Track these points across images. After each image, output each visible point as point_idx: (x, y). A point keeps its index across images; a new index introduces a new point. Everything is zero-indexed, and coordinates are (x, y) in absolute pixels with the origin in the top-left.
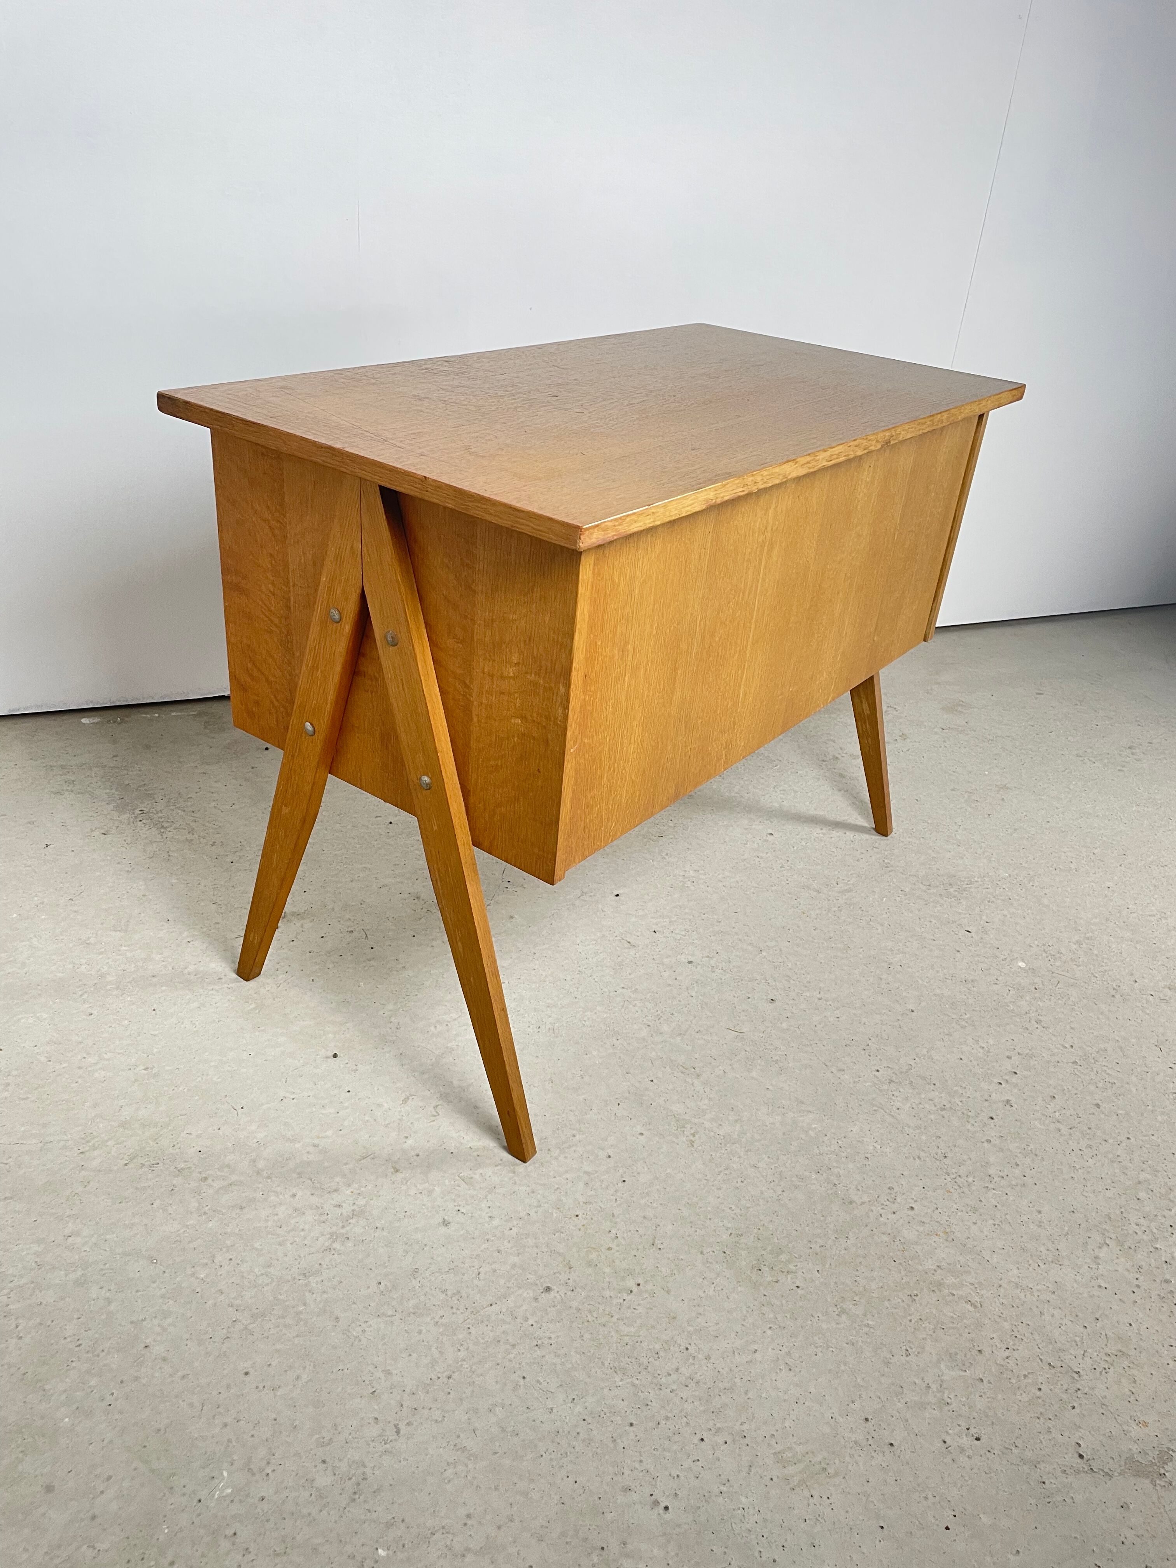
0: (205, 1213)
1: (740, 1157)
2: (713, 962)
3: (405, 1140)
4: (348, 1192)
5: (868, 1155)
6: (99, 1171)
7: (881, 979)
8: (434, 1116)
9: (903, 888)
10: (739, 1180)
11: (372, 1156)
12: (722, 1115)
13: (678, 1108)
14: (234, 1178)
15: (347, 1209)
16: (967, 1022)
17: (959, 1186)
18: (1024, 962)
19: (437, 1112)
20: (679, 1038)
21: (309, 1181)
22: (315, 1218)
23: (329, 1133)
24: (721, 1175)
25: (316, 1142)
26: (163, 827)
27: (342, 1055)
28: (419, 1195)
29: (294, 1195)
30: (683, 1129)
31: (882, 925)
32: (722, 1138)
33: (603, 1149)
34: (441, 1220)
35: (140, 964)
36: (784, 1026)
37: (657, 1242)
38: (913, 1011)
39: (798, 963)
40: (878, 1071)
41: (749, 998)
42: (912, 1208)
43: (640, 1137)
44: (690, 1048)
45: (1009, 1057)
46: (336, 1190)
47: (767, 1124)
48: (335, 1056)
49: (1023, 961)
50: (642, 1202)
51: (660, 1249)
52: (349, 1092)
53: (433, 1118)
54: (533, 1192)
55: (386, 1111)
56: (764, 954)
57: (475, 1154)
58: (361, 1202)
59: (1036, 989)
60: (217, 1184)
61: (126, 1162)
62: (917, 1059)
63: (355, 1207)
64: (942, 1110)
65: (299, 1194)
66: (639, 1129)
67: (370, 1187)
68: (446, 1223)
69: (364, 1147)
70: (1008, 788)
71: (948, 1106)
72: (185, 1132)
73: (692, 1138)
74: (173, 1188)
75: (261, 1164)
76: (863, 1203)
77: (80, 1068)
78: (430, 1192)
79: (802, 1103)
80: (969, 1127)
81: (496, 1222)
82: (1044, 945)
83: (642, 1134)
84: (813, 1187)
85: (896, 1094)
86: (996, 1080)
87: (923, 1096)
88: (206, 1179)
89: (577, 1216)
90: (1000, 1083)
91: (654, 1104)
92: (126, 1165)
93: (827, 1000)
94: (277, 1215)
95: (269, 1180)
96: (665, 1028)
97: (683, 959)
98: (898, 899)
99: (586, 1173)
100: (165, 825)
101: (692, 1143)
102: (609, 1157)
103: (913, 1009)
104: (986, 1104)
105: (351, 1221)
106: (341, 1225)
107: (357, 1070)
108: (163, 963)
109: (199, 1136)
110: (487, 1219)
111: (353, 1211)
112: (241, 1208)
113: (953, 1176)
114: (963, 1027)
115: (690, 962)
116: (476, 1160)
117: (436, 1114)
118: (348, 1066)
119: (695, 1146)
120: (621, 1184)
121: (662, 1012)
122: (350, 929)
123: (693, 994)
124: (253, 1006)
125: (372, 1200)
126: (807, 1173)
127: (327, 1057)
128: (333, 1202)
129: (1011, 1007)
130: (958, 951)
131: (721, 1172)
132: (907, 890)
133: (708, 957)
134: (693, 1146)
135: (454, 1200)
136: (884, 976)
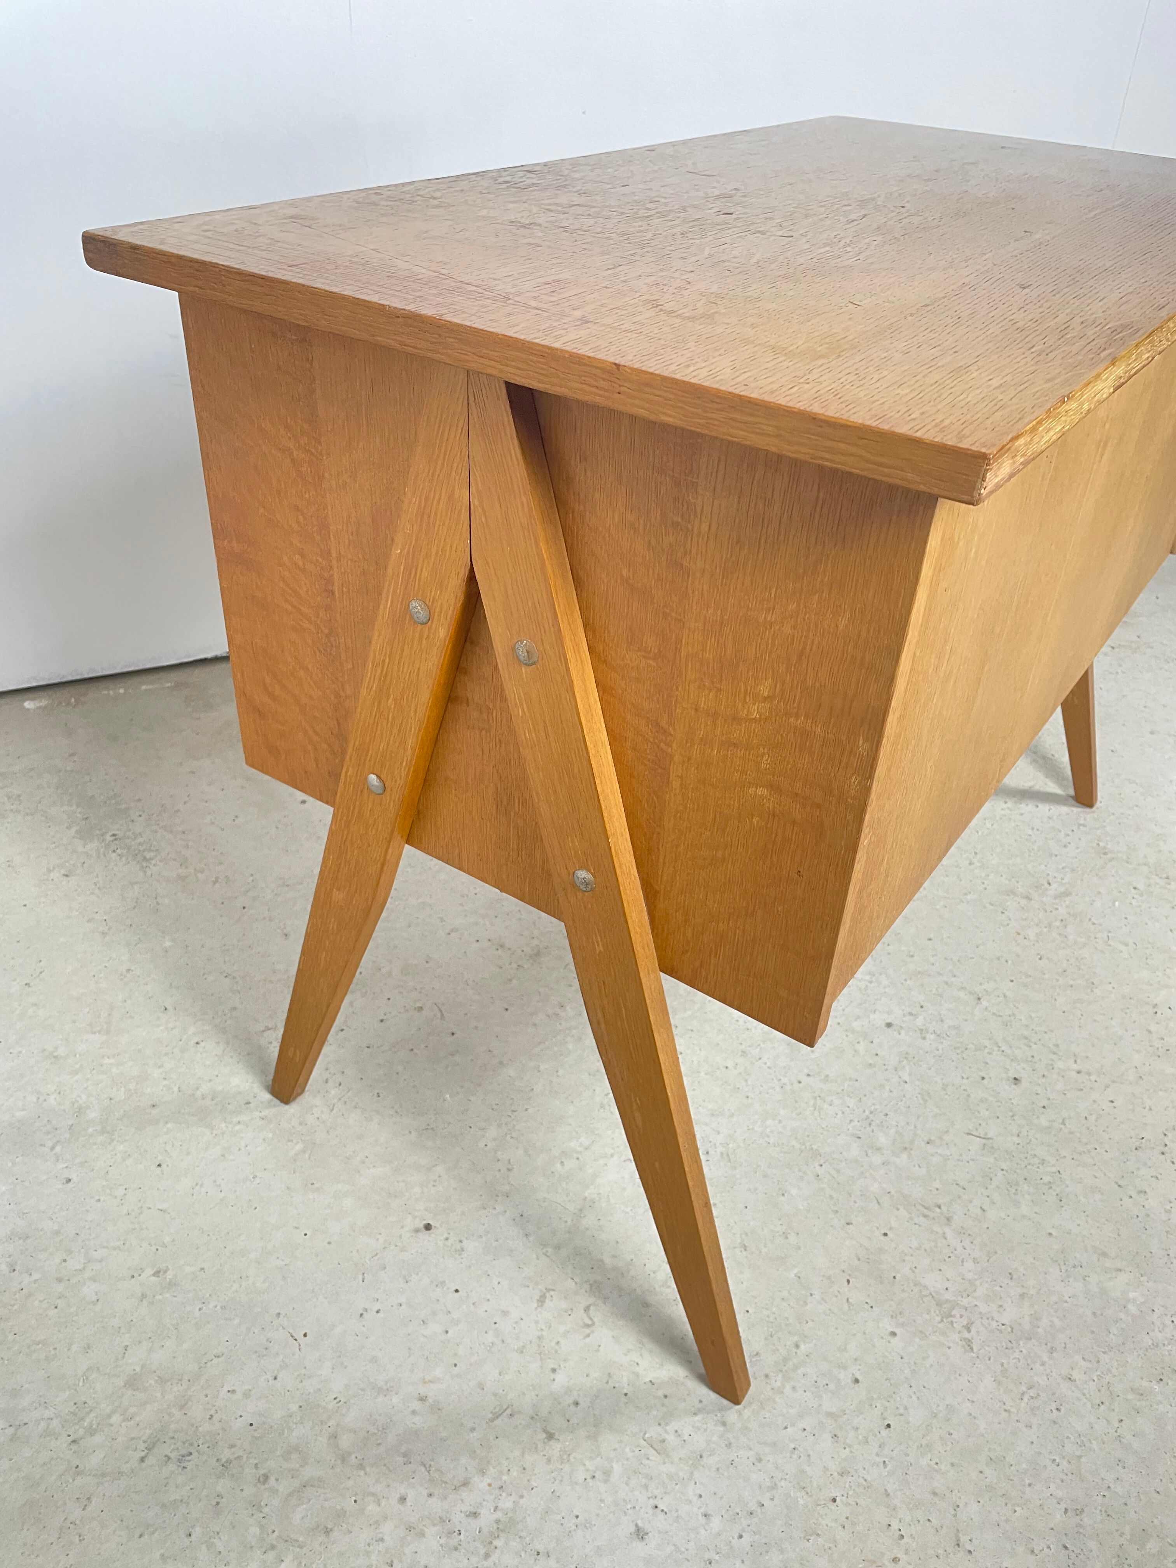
0: (273, 1547)
2: (920, 1021)
3: (552, 1376)
4: (483, 1485)
6: (103, 1475)
7: (1150, 1032)
8: (588, 1326)
9: (1135, 884)
10: (1054, 1406)
11: (509, 1412)
12: (998, 1288)
14: (308, 1472)
15: (487, 1518)
19: (591, 1319)
20: (904, 1156)
21: (423, 1469)
22: (442, 1541)
23: (438, 1372)
24: (1026, 1399)
25: (423, 1390)
26: (145, 859)
27: (437, 1225)
28: (590, 1482)
29: (403, 1500)
30: (950, 1319)
31: (1126, 945)
32: (1009, 1329)
33: (845, 1368)
34: (633, 1529)
35: (131, 1086)
36: (1044, 1122)
37: (964, 1539)
39: (1033, 1015)
41: (983, 1078)
43: (894, 1340)
44: (924, 1171)
46: (465, 1484)
47: (1067, 1298)
48: (428, 1227)
50: (924, 1462)
51: (970, 1552)
52: (457, 1291)
53: (587, 1331)
54: (760, 1460)
55: (516, 1323)
56: (984, 1003)
57: (660, 1393)
58: (507, 1503)
60: (283, 1487)
61: (143, 1454)
63: (499, 1515)
65: (411, 1495)
66: (887, 1325)
67: (514, 1473)
68: (640, 1534)
69: (495, 1395)
72: (226, 1389)
73: (966, 1335)
74: (218, 1500)
75: (345, 1442)
77: (60, 1280)
78: (607, 1473)
79: (1105, 1254)
81: (716, 1523)
83: (893, 1334)
84: (1161, 1408)
88: (266, 1477)
89: (834, 1500)
91: (898, 1276)
92: (142, 1460)
93: (1089, 1074)
94: (382, 1540)
95: (362, 1473)
96: (882, 1140)
97: (879, 1019)
98: (1134, 902)
99: (830, 1415)
100: (148, 855)
101: (969, 1343)
102: (857, 1381)
105: (497, 1543)
106: (482, 1552)
107: (463, 1250)
108: (165, 1082)
109: (247, 1395)
110: (702, 1520)
111: (498, 1521)
112: (327, 1532)
115: (889, 1025)
116: (663, 1405)
117: (590, 1323)
118: (449, 1243)
119: (975, 1350)
120: (885, 1433)
121: (871, 1112)
122: (418, 1004)
123: (907, 1078)
124: (299, 1147)
125: (522, 1497)
126: (1145, 1384)
127: (417, 1231)
128: (464, 1508)
131: (1023, 1394)
132: (1141, 886)
133: (910, 1014)
134: (972, 1349)
135: (646, 1487)
136: (1153, 1028)
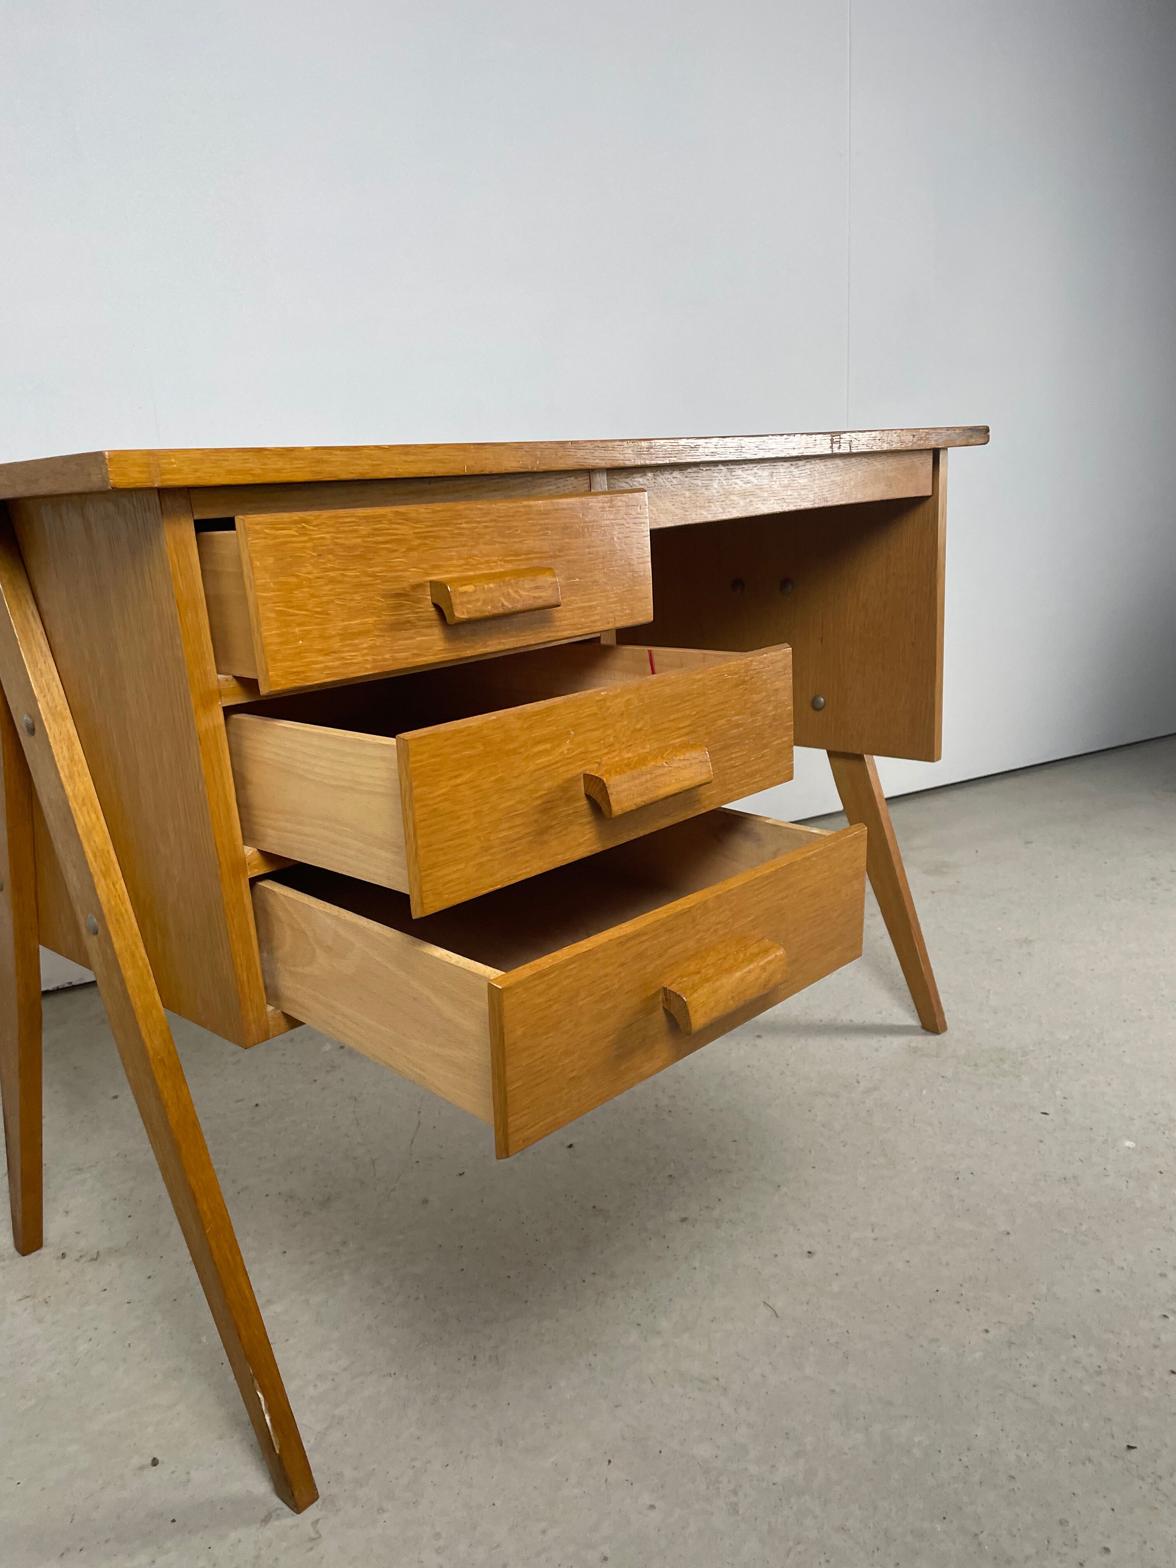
1: (815, 1517)
5: (1013, 1473)
13: (703, 1451)
16: (1086, 1235)
17: (1165, 1495)
18: (1131, 1141)
38: (1008, 1234)
40: (987, 1331)
42: (1107, 1550)
45: (1163, 1275)
49: (1129, 1139)
59: (1161, 1173)
62: (1036, 1302)
64: (1099, 1373)
70: (1031, 941)
71: (1104, 1367)
76: (1027, 1558)
80: (1146, 1394)
82: (1148, 1114)
85: (1024, 1362)
86: (1157, 1312)
87: (1063, 1358)
90: (1165, 1316)
103: (1009, 1230)
104: (1158, 1352)
113: (1150, 1480)
114: (1085, 1244)
129: (1138, 1204)
130: (1041, 1141)
